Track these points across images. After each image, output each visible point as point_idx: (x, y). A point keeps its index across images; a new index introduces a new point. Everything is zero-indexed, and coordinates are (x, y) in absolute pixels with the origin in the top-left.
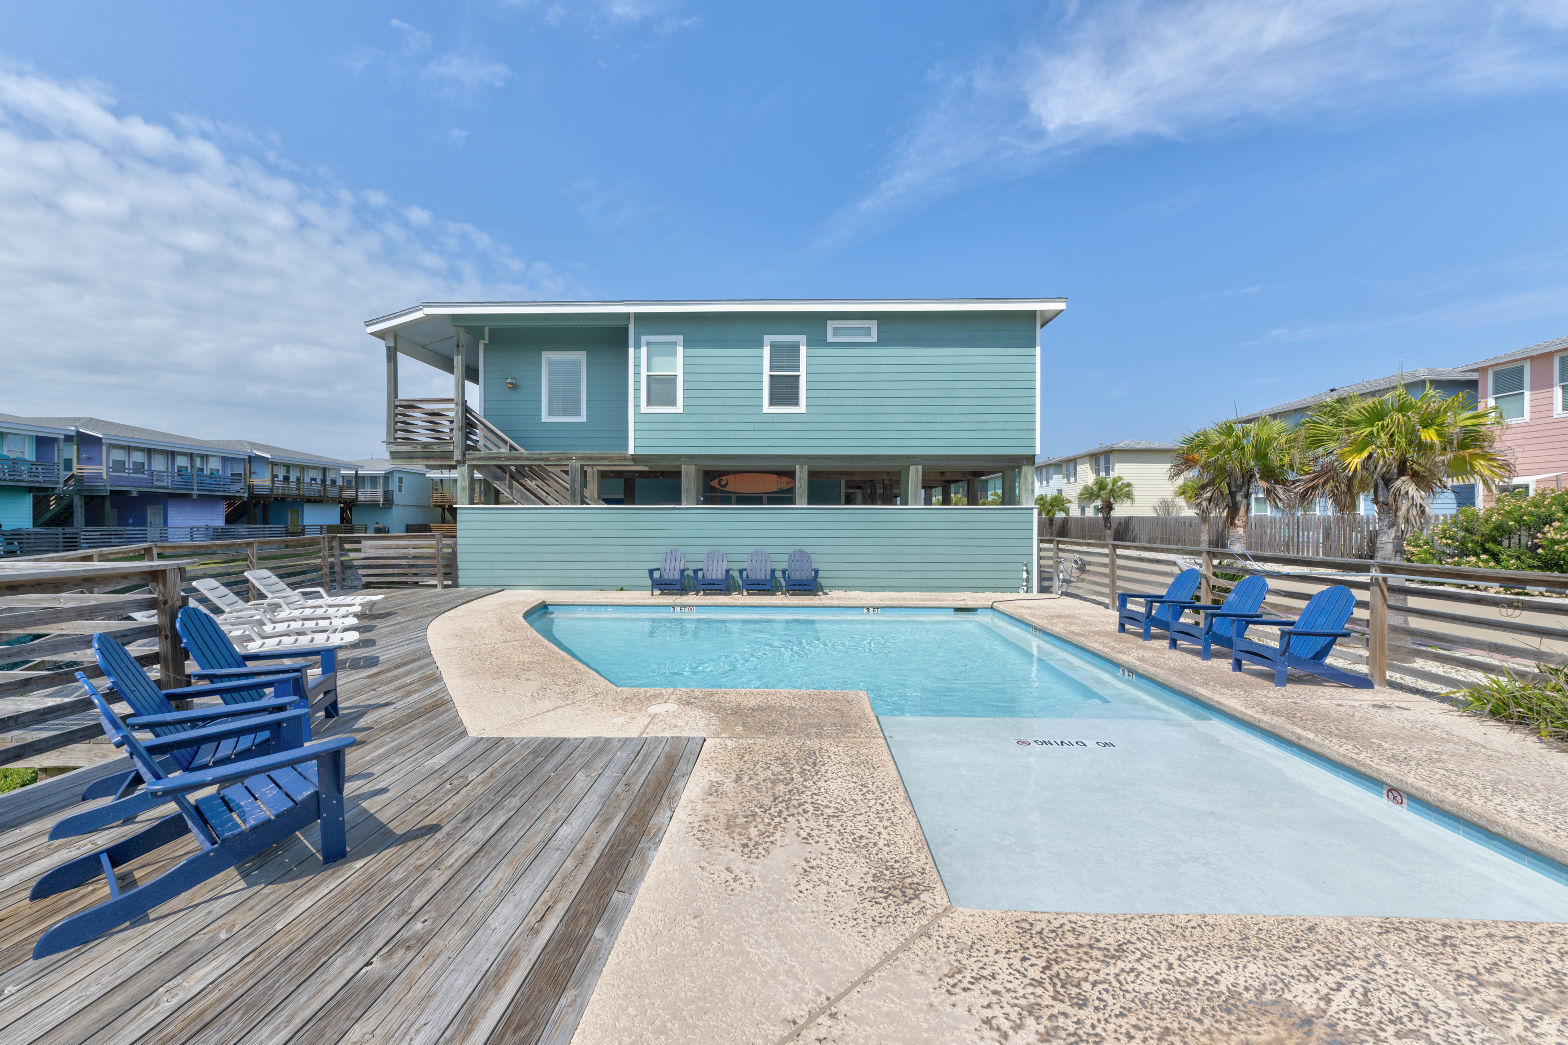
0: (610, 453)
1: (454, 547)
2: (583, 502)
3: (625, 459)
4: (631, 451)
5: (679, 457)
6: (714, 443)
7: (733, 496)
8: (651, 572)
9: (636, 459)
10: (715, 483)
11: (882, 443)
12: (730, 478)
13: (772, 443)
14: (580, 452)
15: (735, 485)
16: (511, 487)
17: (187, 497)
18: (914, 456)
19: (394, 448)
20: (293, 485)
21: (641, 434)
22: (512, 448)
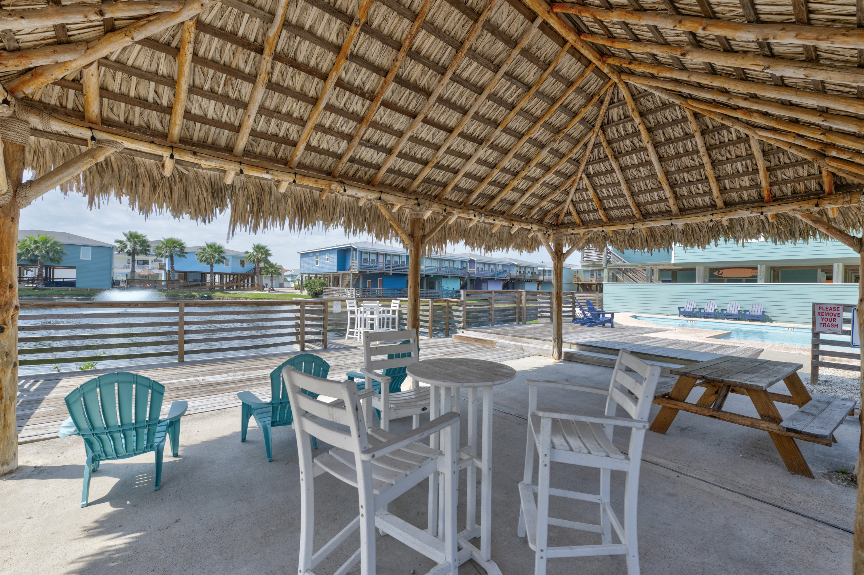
0: (664, 262)
1: (602, 297)
2: (651, 281)
3: (670, 265)
4: (673, 261)
5: (695, 263)
6: (712, 257)
7: (726, 279)
8: (679, 308)
9: (675, 264)
10: (716, 273)
11: (813, 253)
12: (724, 271)
13: (743, 256)
14: (651, 263)
15: (726, 274)
16: (623, 276)
17: (493, 279)
18: (836, 259)
19: (583, 264)
20: (522, 275)
21: (676, 255)
22: (624, 262)
